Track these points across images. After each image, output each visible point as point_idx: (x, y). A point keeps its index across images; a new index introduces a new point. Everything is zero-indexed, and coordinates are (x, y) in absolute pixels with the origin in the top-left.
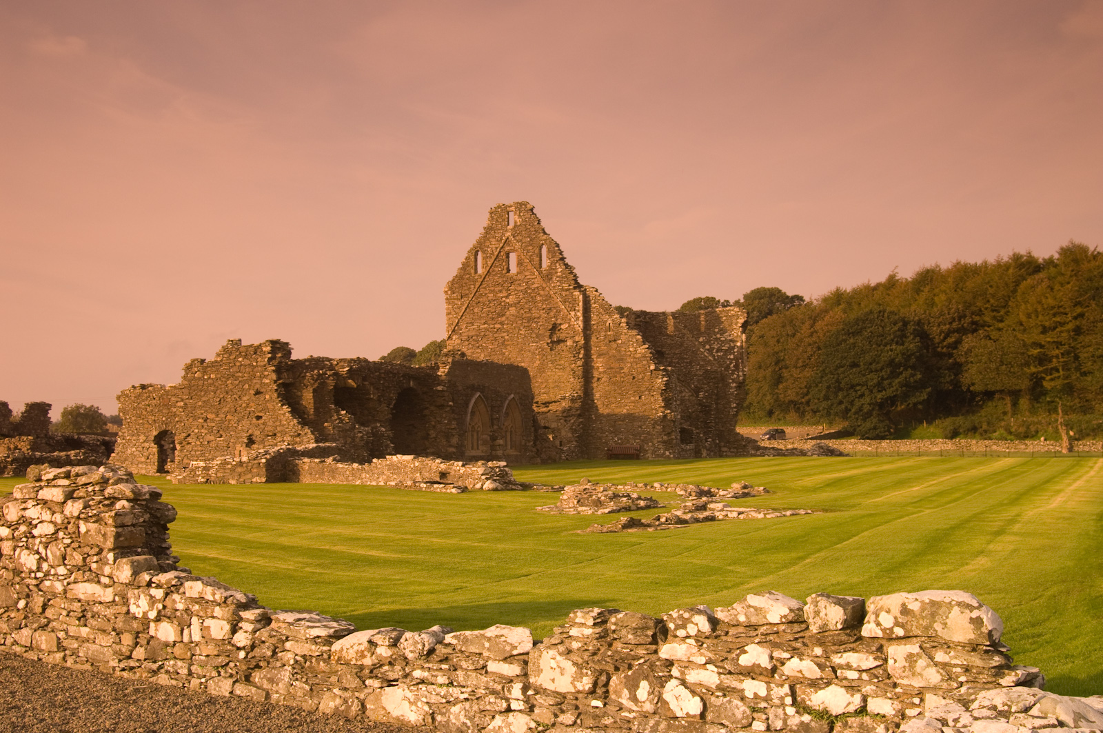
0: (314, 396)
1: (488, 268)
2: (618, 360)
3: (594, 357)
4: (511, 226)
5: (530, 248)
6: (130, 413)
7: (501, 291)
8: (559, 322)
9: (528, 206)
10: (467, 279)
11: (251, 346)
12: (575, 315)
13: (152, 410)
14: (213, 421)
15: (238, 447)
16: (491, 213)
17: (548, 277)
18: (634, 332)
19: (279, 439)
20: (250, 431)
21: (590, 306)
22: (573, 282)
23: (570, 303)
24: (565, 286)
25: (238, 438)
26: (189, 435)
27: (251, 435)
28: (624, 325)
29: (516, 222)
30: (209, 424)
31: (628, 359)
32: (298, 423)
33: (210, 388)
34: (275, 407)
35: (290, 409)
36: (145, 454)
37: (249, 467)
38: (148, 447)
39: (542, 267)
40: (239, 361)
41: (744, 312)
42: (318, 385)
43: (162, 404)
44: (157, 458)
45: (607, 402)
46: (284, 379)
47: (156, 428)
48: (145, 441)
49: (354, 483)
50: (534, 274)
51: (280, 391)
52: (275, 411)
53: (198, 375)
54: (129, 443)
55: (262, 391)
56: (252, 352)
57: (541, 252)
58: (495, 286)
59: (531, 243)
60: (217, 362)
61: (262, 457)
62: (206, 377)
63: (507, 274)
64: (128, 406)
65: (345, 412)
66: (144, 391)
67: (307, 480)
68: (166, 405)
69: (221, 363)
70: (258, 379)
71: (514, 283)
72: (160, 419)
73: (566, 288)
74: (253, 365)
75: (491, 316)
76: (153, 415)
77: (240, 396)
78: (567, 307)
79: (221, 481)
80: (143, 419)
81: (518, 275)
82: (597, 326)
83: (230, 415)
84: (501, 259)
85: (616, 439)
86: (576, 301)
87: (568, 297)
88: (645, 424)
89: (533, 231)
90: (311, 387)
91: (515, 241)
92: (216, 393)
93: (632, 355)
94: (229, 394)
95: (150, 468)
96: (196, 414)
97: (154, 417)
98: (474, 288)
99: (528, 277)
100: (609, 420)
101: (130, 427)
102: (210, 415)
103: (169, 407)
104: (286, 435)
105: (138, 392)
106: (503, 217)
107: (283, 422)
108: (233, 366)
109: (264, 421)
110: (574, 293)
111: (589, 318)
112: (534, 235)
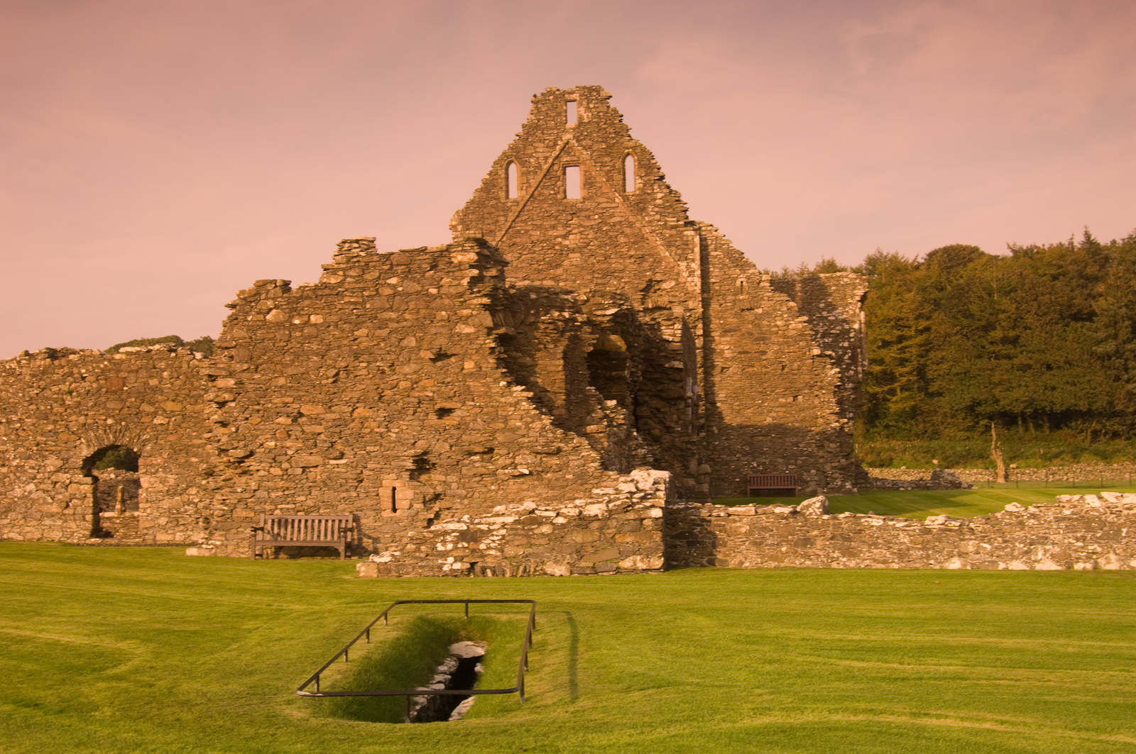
0: (564, 366)
1: (531, 191)
2: (757, 339)
3: (716, 335)
4: (572, 122)
5: (607, 159)
6: (21, 410)
7: (553, 227)
8: (658, 277)
9: (602, 93)
10: (492, 206)
11: (423, 250)
12: (688, 267)
13: (79, 403)
14: (316, 420)
15: (389, 480)
16: (536, 102)
17: (640, 204)
18: (784, 297)
19: (501, 462)
20: (421, 446)
21: (708, 254)
22: (682, 214)
23: (677, 247)
24: (672, 221)
25: (387, 459)
26: (252, 454)
27: (425, 453)
28: (767, 284)
29: (581, 118)
30: (307, 429)
31: (774, 339)
32: (552, 424)
33: (309, 347)
34: (490, 388)
35: (532, 393)
36: (60, 497)
37: (610, 531)
38: (68, 481)
39: (627, 190)
40: (389, 284)
41: (864, 280)
42: (567, 342)
43: (104, 390)
44: (91, 505)
45: (738, 406)
46: (502, 326)
47: (88, 441)
48: (59, 470)
49: (938, 567)
50: (614, 201)
51: (500, 353)
52: (490, 397)
53: (274, 316)
54: (18, 474)
55: (455, 352)
56: (424, 266)
57: (624, 166)
58: (543, 218)
59: (608, 152)
60: (326, 287)
61: (648, 504)
62: (297, 322)
63: (565, 200)
64: (14, 394)
65: (614, 402)
66: (56, 362)
67: (746, 558)
68: (116, 393)
69: (340, 289)
70: (443, 326)
71: (578, 214)
72: (101, 422)
73: (672, 223)
74: (428, 295)
75: (536, 266)
76: (80, 414)
77: (393, 365)
78: (673, 254)
79: (518, 567)
80: (55, 422)
81: (584, 202)
82: (720, 286)
83: (365, 407)
84: (554, 176)
85: (755, 465)
86: (687, 245)
87: (674, 239)
88: (804, 440)
89: (610, 133)
90: (556, 346)
91: (580, 148)
92: (325, 357)
93: (780, 332)
94: (361, 360)
95: (74, 526)
96: (270, 405)
97: (83, 417)
98: (506, 221)
99: (604, 205)
100: (742, 434)
101: (22, 441)
102: (309, 407)
103: (124, 396)
104: (521, 452)
105: (39, 366)
106: (558, 110)
107: (512, 423)
108: (373, 296)
109: (459, 419)
110: (685, 233)
111: (709, 272)
112: (614, 138)
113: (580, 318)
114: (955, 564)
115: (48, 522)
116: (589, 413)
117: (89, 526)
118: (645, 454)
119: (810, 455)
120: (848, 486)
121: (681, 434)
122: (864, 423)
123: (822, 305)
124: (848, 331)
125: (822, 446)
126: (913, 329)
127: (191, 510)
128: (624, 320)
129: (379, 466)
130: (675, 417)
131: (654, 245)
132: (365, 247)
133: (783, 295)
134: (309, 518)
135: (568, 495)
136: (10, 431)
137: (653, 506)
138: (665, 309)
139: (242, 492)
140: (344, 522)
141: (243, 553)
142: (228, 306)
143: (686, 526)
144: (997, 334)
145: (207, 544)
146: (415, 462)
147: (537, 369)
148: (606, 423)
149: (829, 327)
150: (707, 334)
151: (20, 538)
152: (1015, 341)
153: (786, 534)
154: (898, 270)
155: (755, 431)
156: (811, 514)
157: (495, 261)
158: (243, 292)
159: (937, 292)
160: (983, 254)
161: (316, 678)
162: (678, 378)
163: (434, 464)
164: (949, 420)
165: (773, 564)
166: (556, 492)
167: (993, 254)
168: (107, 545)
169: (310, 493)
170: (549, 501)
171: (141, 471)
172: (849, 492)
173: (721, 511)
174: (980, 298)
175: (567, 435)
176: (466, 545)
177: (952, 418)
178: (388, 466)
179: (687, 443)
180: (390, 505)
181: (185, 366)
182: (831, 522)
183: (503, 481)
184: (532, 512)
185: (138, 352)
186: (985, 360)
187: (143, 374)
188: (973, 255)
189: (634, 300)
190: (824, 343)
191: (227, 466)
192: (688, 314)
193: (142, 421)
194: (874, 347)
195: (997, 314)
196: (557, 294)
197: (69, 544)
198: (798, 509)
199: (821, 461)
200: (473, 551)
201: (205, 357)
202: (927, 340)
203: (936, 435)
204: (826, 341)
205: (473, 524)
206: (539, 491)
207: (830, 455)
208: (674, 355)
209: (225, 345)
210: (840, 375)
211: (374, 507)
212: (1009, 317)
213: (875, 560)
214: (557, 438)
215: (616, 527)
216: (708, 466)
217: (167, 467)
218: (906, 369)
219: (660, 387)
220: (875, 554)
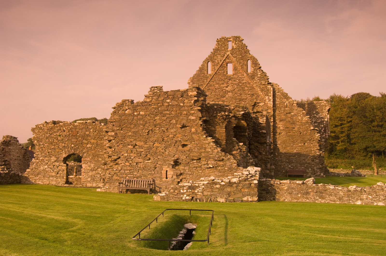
0: (225, 131)
1: (215, 71)
2: (292, 123)
3: (277, 121)
4: (230, 48)
5: (241, 61)
6: (43, 141)
7: (223, 84)
8: (258, 101)
9: (240, 38)
10: (202, 76)
11: (179, 91)
12: (268, 98)
13: (63, 139)
14: (141, 147)
15: (165, 168)
16: (218, 41)
17: (252, 77)
18: (301, 109)
19: (203, 163)
20: (176, 157)
21: (275, 94)
22: (267, 80)
23: (265, 91)
24: (263, 82)
25: (165, 161)
26: (119, 158)
27: (177, 159)
28: (296, 105)
29: (233, 47)
30: (138, 150)
31: (297, 123)
32: (221, 150)
33: (139, 122)
34: (200, 138)
35: (214, 140)
36: (56, 170)
37: (240, 187)
38: (58, 165)
39: (248, 72)
40: (167, 102)
41: (329, 104)
42: (227, 123)
43: (71, 135)
44: (66, 173)
45: (285, 146)
46: (205, 117)
47: (65, 152)
48: (55, 161)
49: (353, 204)
50: (244, 75)
51: (204, 126)
52: (200, 141)
53: (128, 112)
54: (42, 162)
55: (188, 125)
56: (179, 96)
57: (247, 63)
58: (219, 81)
59: (242, 58)
60: (146, 102)
61: (253, 179)
62: (136, 114)
63: (227, 75)
64: (41, 135)
65: (242, 144)
66: (56, 125)
67: (286, 198)
68: (75, 136)
69: (150, 103)
70: (185, 116)
71: (231, 79)
72: (70, 146)
73: (263, 83)
74: (180, 106)
75: (217, 97)
76: (63, 143)
77: (167, 129)
78: (263, 94)
79: (208, 199)
80: (55, 145)
81: (233, 75)
82: (279, 105)
83: (158, 143)
84: (224, 66)
85: (290, 166)
86: (268, 91)
87: (264, 89)
88: (307, 158)
89: (243, 52)
90: (223, 124)
91: (232, 57)
92: (145, 126)
93: (300, 121)
94: (157, 127)
95: (60, 180)
96: (126, 142)
97: (64, 144)
98: (207, 81)
99: (240, 77)
100: (286, 156)
101: (43, 151)
102: (139, 142)
103: (77, 137)
104: (210, 159)
105: (50, 127)
106: (225, 44)
107: (207, 150)
108: (161, 106)
109: (189, 148)
110: (268, 87)
111: (276, 100)
112: (244, 54)
113: (231, 115)
114: (359, 203)
115: (51, 178)
116: (233, 147)
117: (65, 180)
118: (252, 162)
119: (309, 164)
120: (322, 174)
121: (265, 155)
122: (328, 153)
123: (314, 112)
124: (323, 121)
125: (313, 161)
126: (346, 121)
127: (99, 176)
128: (246, 116)
129: (162, 163)
130: (263, 149)
131: (257, 90)
132: (159, 89)
133: (301, 108)
134: (138, 180)
135: (226, 175)
136: (40, 148)
137: (255, 179)
138: (260, 112)
139: (116, 171)
140: (149, 182)
141: (115, 191)
142: (113, 108)
143: (266, 187)
144: (375, 123)
145: (104, 188)
146: (174, 162)
147: (216, 132)
148: (239, 151)
149: (317, 120)
150: (274, 121)
151: (42, 183)
152: (381, 126)
153: (300, 190)
154: (341, 101)
155: (290, 155)
156: (309, 184)
157: (203, 95)
158: (118, 103)
159: (354, 109)
160: (371, 96)
161: (139, 234)
162: (264, 136)
163: (180, 163)
164: (358, 153)
165: (295, 201)
166: (222, 174)
167: (374, 96)
168: (70, 187)
169: (139, 172)
170: (219, 177)
171: (82, 163)
172: (323, 176)
173: (278, 182)
174: (370, 111)
175: (226, 154)
176: (191, 191)
177: (359, 152)
178: (165, 163)
179: (267, 158)
180: (165, 176)
181: (98, 128)
182: (316, 187)
183: (204, 169)
184: (214, 180)
185: (82, 123)
186: (371, 132)
187: (84, 130)
188: (367, 96)
189: (250, 109)
190: (315, 125)
191: (111, 162)
192: (268, 114)
193: (83, 146)
194: (332, 127)
195: (375, 117)
196: (223, 106)
197: (58, 186)
198: (305, 182)
199: (313, 166)
200: (193, 193)
201: (105, 125)
202: (351, 125)
203: (353, 158)
204: (316, 124)
205: (193, 184)
206: (216, 173)
207: (316, 164)
208: (263, 128)
209: (111, 121)
210: (320, 136)
211: (160, 177)
212: (380, 118)
213: (331, 200)
214: (222, 155)
215: (242, 186)
216: (274, 166)
217: (91, 161)
218: (343, 135)
219: (258, 139)
220: (331, 198)
